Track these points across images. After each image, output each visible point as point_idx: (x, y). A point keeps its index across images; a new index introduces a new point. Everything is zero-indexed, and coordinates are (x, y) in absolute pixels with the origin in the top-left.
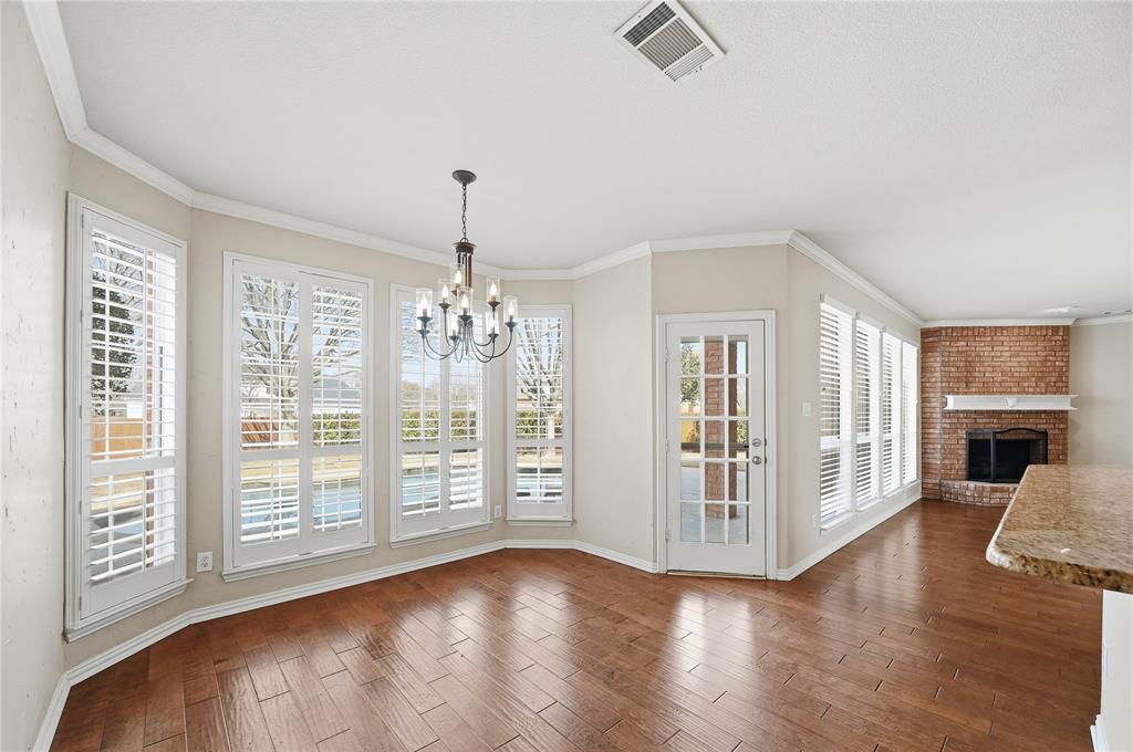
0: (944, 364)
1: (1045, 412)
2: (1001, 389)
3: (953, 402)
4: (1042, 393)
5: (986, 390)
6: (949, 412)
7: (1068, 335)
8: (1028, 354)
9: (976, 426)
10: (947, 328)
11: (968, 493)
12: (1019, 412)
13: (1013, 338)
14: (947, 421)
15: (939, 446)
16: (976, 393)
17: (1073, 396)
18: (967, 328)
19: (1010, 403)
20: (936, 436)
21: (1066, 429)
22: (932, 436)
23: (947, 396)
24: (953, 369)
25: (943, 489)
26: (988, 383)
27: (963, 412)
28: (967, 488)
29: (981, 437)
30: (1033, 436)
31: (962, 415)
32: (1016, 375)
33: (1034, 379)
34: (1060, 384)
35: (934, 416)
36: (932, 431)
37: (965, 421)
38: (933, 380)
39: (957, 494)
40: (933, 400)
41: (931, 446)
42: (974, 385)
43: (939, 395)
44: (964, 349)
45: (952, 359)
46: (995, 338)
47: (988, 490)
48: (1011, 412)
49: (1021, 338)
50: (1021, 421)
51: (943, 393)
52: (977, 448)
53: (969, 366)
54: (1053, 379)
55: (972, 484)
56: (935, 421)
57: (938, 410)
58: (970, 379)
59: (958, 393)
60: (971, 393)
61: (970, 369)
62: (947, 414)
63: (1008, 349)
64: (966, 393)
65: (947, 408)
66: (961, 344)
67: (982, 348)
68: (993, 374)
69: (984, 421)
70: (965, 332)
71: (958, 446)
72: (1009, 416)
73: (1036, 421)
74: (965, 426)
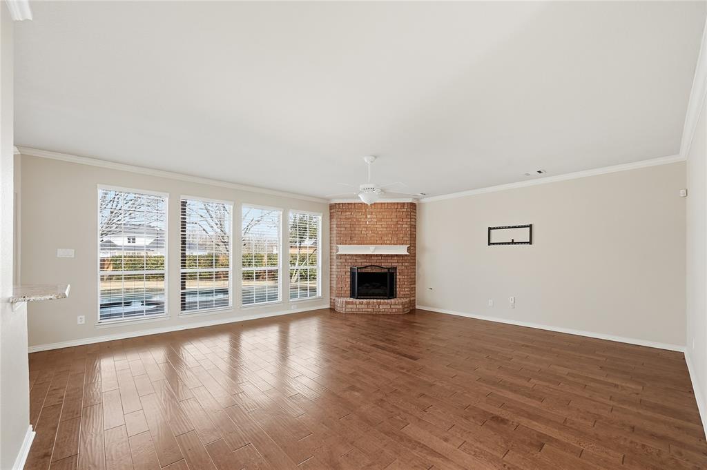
0: (338, 226)
1: (397, 255)
3: (342, 249)
4: (394, 244)
5: (362, 242)
6: (341, 255)
8: (387, 220)
9: (354, 264)
10: (339, 204)
13: (378, 210)
14: (340, 261)
15: (335, 276)
18: (351, 204)
22: (333, 270)
23: (339, 246)
24: (343, 229)
26: (363, 237)
27: (349, 255)
31: (348, 257)
32: (380, 232)
33: (390, 235)
36: (333, 266)
37: (350, 261)
40: (333, 247)
41: (332, 276)
42: (355, 239)
43: (335, 245)
44: (350, 216)
45: (343, 223)
49: (382, 210)
51: (337, 243)
53: (353, 227)
54: (401, 235)
56: (334, 260)
57: (335, 254)
58: (354, 235)
59: (345, 244)
60: (354, 244)
61: (353, 229)
62: (339, 257)
63: (375, 216)
64: (350, 244)
65: (338, 253)
66: (348, 213)
67: (360, 216)
68: (366, 231)
69: (361, 261)
70: (350, 206)
71: (346, 276)
72: (376, 258)
73: (392, 261)
74: (350, 264)
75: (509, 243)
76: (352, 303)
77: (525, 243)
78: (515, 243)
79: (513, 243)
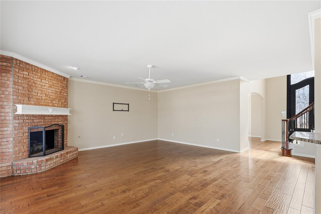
0: (15, 83)
1: (61, 116)
2: (45, 104)
3: (20, 109)
4: (60, 107)
5: (38, 103)
6: (18, 115)
7: (68, 82)
8: (55, 87)
9: (33, 124)
10: (16, 60)
11: (33, 167)
12: (52, 116)
13: (50, 78)
14: (17, 121)
15: (11, 139)
16: (33, 104)
17: (70, 109)
18: (28, 64)
19: (50, 111)
20: (8, 132)
21: (67, 123)
22: (5, 133)
23: (17, 105)
24: (20, 88)
25: (15, 168)
26: (39, 99)
27: (27, 115)
28: (32, 163)
29: (36, 130)
30: (56, 128)
31: (26, 118)
32: (51, 97)
33: (57, 100)
34: (65, 103)
35: (8, 118)
36: (5, 129)
37: (27, 121)
38: (7, 93)
39: (25, 169)
40: (7, 107)
41: (5, 140)
42: (32, 100)
43: (11, 104)
44: (27, 76)
45: (20, 81)
46: (42, 75)
47: (45, 161)
48: (49, 116)
49: (52, 79)
50: (53, 120)
51: (14, 103)
52: (35, 137)
53: (30, 87)
54: (63, 101)
55: (35, 160)
56: (8, 122)
57: (10, 114)
58: (31, 96)
59: (23, 104)
60: (30, 104)
61: (30, 89)
62: (17, 117)
63: (47, 82)
64: (28, 104)
65: (16, 113)
66: (25, 73)
67: (36, 79)
68: (41, 94)
69: (37, 121)
70: (28, 66)
71: (23, 137)
72: (48, 118)
73: (58, 120)
74: (27, 124)
75: (121, 111)
76: (51, 159)
77: (126, 111)
78: (123, 111)
79: (122, 110)
